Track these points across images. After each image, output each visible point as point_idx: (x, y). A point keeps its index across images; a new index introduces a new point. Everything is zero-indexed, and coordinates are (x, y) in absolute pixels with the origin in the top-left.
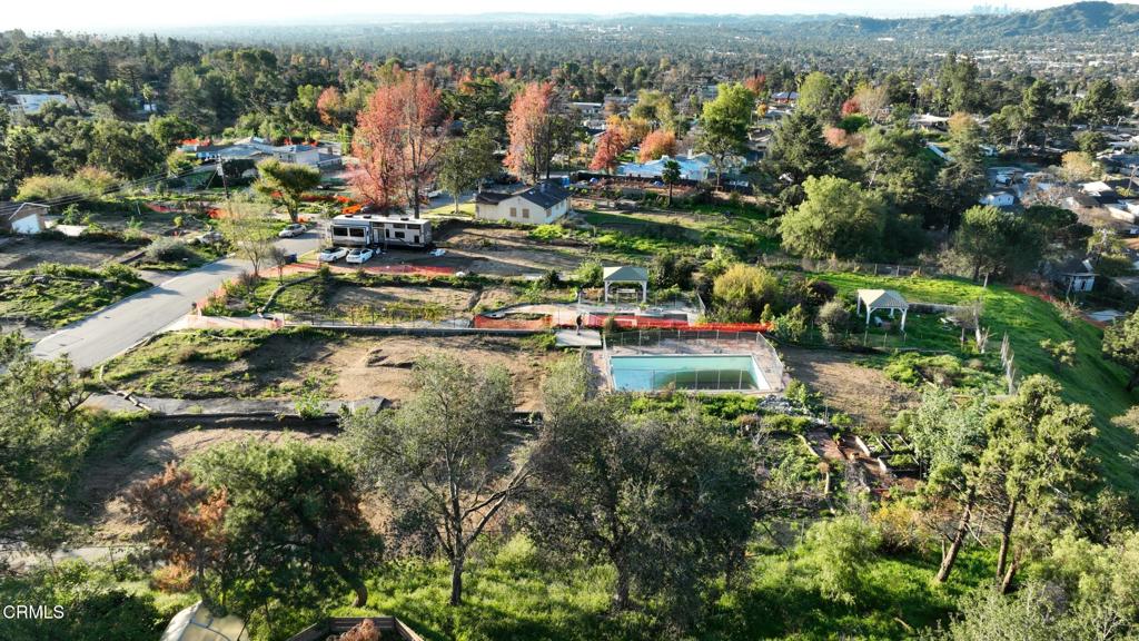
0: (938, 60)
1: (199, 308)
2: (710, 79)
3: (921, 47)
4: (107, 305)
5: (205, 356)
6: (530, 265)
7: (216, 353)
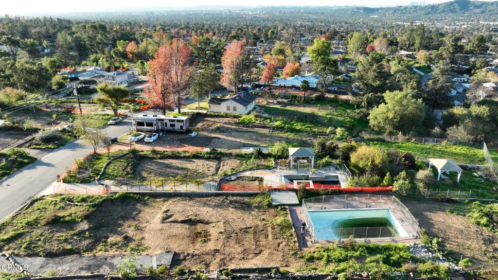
1: (61, 178)
4: (9, 175)
5: (62, 219)
6: (243, 141)
7: (69, 216)
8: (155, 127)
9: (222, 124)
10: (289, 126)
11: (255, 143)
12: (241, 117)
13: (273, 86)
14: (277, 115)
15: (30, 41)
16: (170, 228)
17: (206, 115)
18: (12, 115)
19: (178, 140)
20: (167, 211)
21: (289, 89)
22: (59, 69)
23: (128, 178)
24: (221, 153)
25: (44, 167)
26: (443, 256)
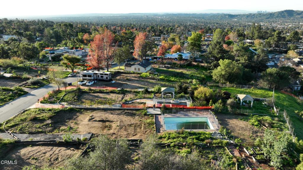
0: (249, 25)
1: (40, 101)
2: (189, 30)
3: (244, 22)
5: (38, 118)
7: (42, 117)
8: (93, 78)
11: (146, 87)
15: (29, 33)
16: (92, 123)
18: (17, 71)
19: (105, 85)
22: (44, 48)
23: (75, 101)
25: (31, 96)
26: (228, 137)
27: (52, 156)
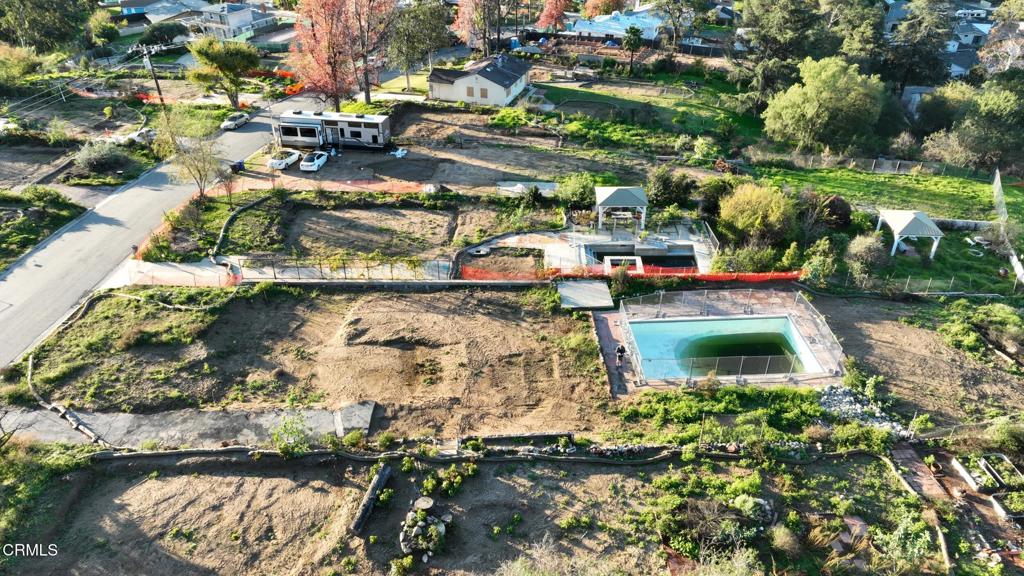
4: (35, 244)
5: (154, 339)
6: (502, 168)
7: (166, 332)
8: (321, 137)
9: (457, 128)
10: (597, 132)
11: (527, 173)
12: (497, 112)
13: (565, 37)
14: (574, 107)
16: (364, 354)
17: (423, 108)
18: (19, 108)
19: (369, 166)
20: (357, 321)
21: (599, 44)
23: (275, 250)
24: (458, 197)
27: (246, 519)
